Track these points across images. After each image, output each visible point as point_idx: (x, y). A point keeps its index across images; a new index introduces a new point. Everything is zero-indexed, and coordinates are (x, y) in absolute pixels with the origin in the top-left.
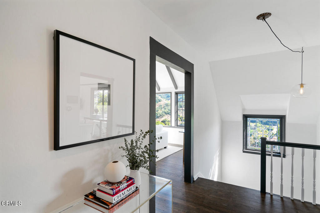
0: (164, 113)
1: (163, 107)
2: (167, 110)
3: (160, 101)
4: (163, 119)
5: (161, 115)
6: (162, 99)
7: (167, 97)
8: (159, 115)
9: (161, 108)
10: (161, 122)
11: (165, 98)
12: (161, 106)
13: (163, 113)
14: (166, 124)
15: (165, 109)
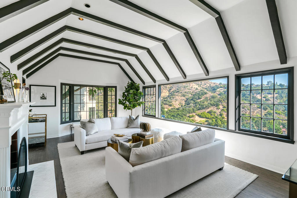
0: (210, 104)
1: (208, 99)
2: (213, 102)
3: (206, 94)
4: (208, 110)
5: (206, 107)
6: (208, 92)
7: (213, 90)
8: (204, 107)
9: (207, 100)
10: (207, 112)
11: (210, 91)
12: (207, 98)
13: (208, 105)
14: (212, 115)
15: (211, 101)
